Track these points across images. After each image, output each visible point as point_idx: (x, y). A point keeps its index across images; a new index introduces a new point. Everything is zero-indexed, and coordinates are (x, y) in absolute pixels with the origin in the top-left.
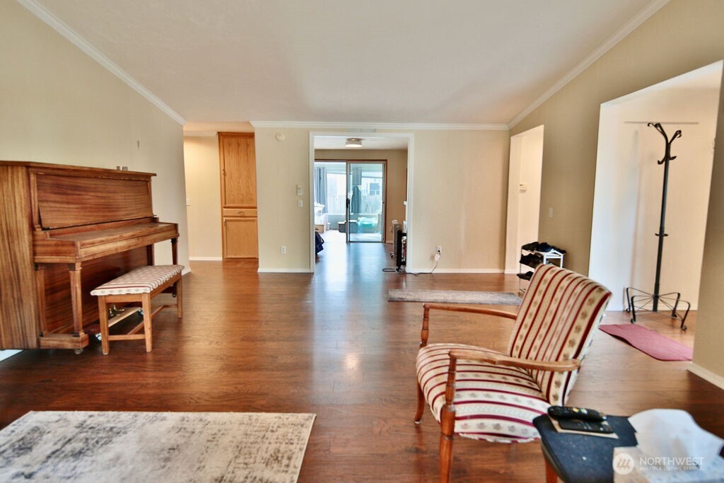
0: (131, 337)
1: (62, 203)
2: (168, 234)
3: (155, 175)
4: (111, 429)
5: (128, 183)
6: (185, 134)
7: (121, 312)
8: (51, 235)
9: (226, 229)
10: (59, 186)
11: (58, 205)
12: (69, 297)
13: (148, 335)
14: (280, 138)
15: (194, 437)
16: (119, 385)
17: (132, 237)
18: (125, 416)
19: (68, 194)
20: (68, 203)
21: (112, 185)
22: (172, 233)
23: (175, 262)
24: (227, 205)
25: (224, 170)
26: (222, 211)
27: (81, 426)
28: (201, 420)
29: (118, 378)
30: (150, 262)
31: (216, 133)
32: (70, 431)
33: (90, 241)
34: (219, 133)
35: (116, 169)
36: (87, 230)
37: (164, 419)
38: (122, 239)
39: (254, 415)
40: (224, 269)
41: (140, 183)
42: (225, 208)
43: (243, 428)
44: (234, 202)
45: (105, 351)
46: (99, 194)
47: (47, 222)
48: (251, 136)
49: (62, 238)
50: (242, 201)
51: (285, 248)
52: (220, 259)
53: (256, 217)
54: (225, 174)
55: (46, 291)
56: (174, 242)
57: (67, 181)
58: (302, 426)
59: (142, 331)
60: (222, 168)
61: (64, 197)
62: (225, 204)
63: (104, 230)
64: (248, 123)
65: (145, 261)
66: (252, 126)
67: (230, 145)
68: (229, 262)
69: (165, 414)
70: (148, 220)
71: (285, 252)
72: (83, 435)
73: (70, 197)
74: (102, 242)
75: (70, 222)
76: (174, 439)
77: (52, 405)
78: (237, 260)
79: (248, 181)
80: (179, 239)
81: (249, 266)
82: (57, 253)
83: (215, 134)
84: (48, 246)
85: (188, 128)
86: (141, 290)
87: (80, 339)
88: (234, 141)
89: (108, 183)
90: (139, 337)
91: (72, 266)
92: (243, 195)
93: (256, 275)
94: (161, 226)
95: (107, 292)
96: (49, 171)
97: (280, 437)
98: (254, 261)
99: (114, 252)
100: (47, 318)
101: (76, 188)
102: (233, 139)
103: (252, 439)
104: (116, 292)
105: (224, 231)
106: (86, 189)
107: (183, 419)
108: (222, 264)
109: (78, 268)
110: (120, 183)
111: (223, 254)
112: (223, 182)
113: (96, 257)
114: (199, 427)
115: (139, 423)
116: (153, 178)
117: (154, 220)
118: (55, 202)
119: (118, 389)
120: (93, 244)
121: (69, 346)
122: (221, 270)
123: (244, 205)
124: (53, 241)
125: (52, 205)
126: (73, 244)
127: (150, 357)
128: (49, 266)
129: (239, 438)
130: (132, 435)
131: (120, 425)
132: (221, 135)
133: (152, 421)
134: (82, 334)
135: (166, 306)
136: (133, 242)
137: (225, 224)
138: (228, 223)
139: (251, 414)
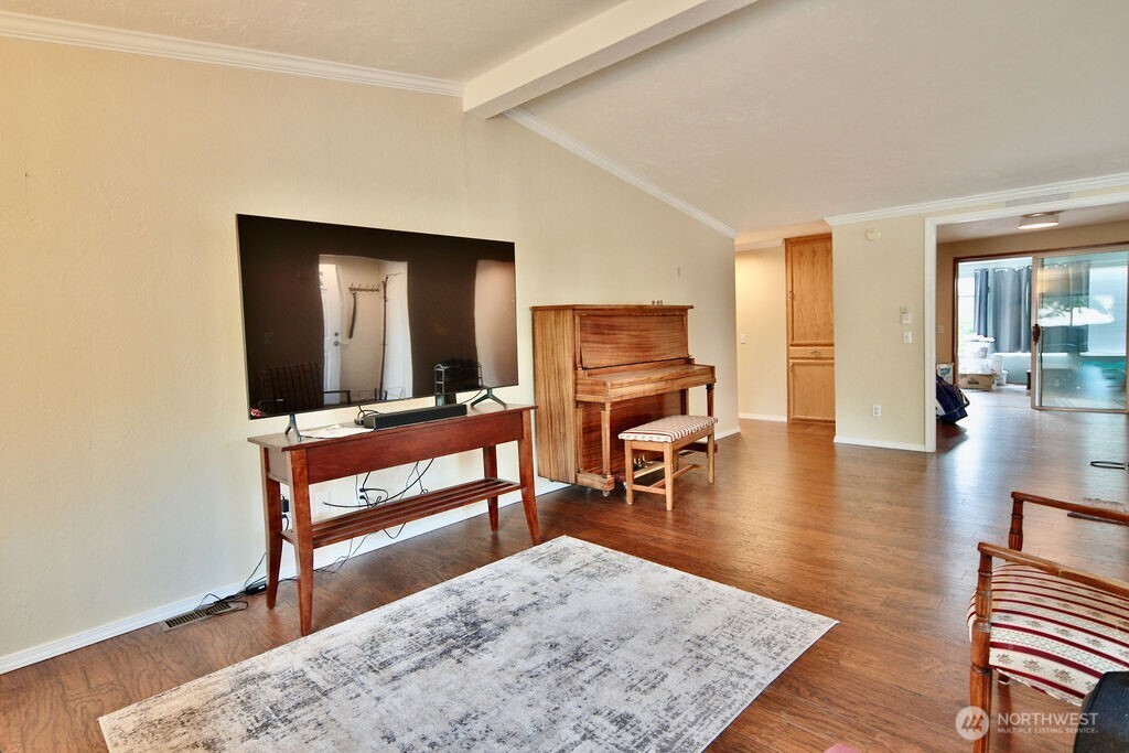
0: (652, 489)
1: (599, 343)
2: (702, 378)
3: (692, 307)
4: (620, 566)
5: (661, 319)
6: (737, 249)
7: (649, 465)
8: (589, 375)
9: (794, 376)
10: (597, 326)
11: (596, 345)
12: (599, 439)
13: (668, 492)
14: (870, 236)
15: (688, 596)
16: (635, 533)
17: (661, 380)
18: (633, 560)
19: (603, 334)
20: (604, 343)
21: (647, 322)
22: (708, 377)
23: (710, 413)
24: (795, 342)
25: (792, 292)
26: (788, 348)
27: (597, 556)
28: (700, 584)
29: (635, 527)
30: (684, 411)
31: (781, 241)
32: (589, 558)
33: (620, 382)
34: (787, 241)
35: (650, 304)
36: (618, 371)
37: (666, 572)
38: (649, 381)
39: (759, 598)
40: (789, 433)
41: (675, 318)
42: (792, 345)
43: (741, 604)
44: (805, 337)
45: (629, 500)
46: (633, 333)
47: (587, 363)
48: (827, 238)
49: (598, 378)
50: (818, 335)
51: (879, 407)
52: (784, 419)
53: (833, 359)
54: (793, 298)
55: (584, 429)
56: (710, 388)
57: (604, 321)
58: (814, 626)
59: (664, 487)
60: (790, 289)
61: (601, 337)
62: (793, 339)
63: (634, 370)
64: (822, 222)
65: (679, 410)
66: (827, 225)
67: (801, 254)
68: (797, 425)
69: (668, 568)
70: (682, 361)
71: (879, 414)
72: (598, 564)
73: (606, 337)
74: (631, 384)
75: (605, 362)
76: (669, 591)
77: (580, 535)
78: (806, 423)
79: (827, 305)
80: (716, 386)
81: (825, 432)
82: (593, 393)
83: (780, 243)
84: (586, 385)
85: (742, 240)
86: (663, 439)
87: (606, 481)
88: (807, 248)
89: (641, 319)
90: (660, 491)
91: (603, 406)
92: (819, 327)
93: (831, 446)
94: (696, 368)
95: (632, 437)
96: (590, 312)
97: (781, 627)
98: (830, 426)
99: (642, 395)
100: (584, 456)
101: (612, 327)
102: (806, 246)
103: (747, 617)
104: (639, 437)
105: (791, 379)
106: (620, 328)
107: (683, 578)
108: (786, 425)
109: (608, 408)
110: (655, 319)
111: (789, 412)
112: (790, 308)
113: (624, 399)
114: (696, 589)
115: (643, 569)
116: (689, 311)
117: (689, 361)
118: (594, 342)
119: (632, 536)
120: (621, 385)
121: (598, 486)
122: (786, 434)
123: (820, 341)
124: (590, 380)
125: (591, 345)
126: (605, 384)
127: (670, 516)
128: (587, 404)
129: (734, 612)
130: (635, 577)
131: (627, 565)
132: (790, 243)
133: (654, 571)
134: (609, 476)
135: (695, 466)
136: (661, 385)
137: (791, 369)
138: (796, 368)
139: (756, 595)
